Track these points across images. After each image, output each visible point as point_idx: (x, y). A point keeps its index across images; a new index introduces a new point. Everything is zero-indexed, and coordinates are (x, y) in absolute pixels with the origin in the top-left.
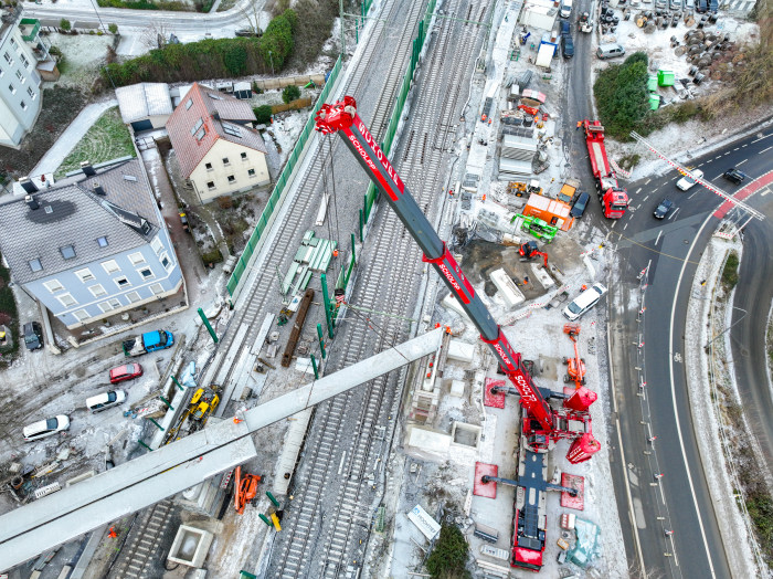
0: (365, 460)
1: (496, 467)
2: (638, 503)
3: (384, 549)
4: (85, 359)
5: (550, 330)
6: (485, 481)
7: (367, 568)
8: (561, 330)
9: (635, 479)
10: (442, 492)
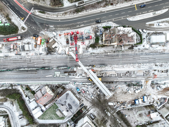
0: (85, 58)
1: (81, 42)
2: (81, 25)
3: (94, 53)
4: (83, 97)
5: (60, 38)
6: (83, 43)
7: (96, 55)
8: (60, 37)
9: (78, 26)
10: (86, 48)
